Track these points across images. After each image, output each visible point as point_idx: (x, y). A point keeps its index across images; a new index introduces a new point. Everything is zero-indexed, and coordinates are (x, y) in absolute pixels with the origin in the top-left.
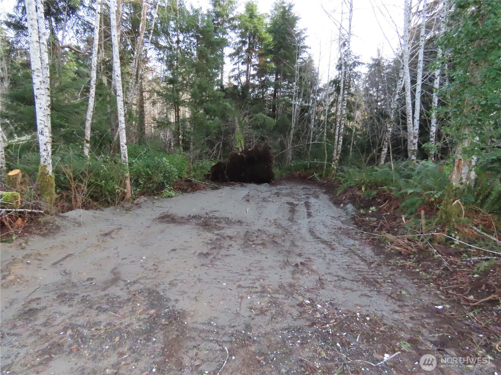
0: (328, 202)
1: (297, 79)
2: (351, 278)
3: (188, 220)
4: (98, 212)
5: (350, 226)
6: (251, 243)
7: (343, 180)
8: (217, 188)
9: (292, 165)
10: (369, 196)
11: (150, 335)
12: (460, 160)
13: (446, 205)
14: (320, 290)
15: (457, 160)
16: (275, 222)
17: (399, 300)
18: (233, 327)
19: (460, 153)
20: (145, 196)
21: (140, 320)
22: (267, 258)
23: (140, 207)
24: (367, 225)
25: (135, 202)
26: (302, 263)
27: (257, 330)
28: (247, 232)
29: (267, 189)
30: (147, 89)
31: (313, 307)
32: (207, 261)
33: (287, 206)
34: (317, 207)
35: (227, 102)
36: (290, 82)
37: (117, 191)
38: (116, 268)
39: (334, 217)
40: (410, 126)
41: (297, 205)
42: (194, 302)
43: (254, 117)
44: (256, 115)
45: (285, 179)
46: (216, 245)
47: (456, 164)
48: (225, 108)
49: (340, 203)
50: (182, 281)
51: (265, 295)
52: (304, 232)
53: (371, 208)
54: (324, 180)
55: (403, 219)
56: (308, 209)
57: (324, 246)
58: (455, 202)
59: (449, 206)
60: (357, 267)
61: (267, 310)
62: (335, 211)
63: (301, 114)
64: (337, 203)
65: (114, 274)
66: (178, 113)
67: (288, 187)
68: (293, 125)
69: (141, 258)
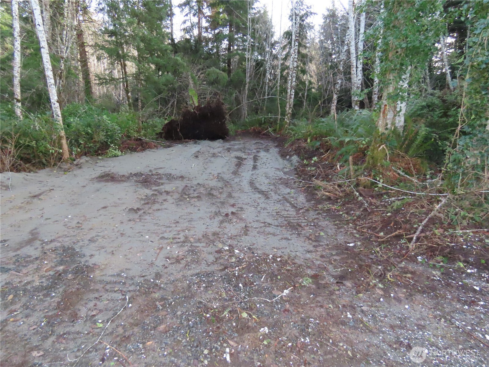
0: (276, 155)
1: (250, 31)
2: (276, 224)
3: (128, 178)
4: (32, 174)
5: (291, 176)
6: (187, 197)
7: (293, 133)
8: (169, 147)
9: (247, 120)
10: (313, 147)
11: (51, 291)
12: (386, 105)
13: (373, 150)
14: (244, 236)
15: (383, 106)
16: (218, 176)
17: (316, 241)
18: (143, 276)
19: (385, 98)
20: (87, 156)
21: (43, 277)
22: (199, 210)
23: (80, 168)
24: (306, 174)
25: (75, 162)
26: (233, 213)
27: (167, 278)
28: (186, 186)
29: (221, 145)
30: (90, 44)
31: (230, 253)
32: (136, 216)
33: (236, 160)
34: (264, 160)
35: (178, 56)
36: (244, 35)
37: (51, 151)
38: (36, 229)
39: (278, 169)
40: (354, 77)
41: (245, 159)
42: (110, 256)
43: (207, 72)
44: (209, 70)
45: (240, 135)
46: (149, 201)
47: (382, 110)
48: (176, 63)
49: (286, 156)
50: (103, 237)
51: (186, 244)
52: (245, 184)
53: (313, 159)
54: (278, 134)
55: (338, 167)
56: (255, 162)
57: (260, 196)
58: (381, 147)
59: (376, 152)
60: (286, 213)
61: (183, 259)
62: (281, 163)
63: (256, 68)
64: (283, 155)
65: (32, 235)
66: (125, 69)
67: (242, 142)
68: (248, 80)
69: (67, 217)
